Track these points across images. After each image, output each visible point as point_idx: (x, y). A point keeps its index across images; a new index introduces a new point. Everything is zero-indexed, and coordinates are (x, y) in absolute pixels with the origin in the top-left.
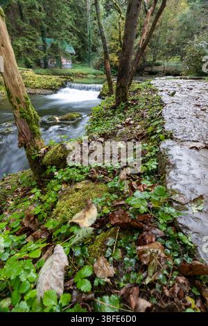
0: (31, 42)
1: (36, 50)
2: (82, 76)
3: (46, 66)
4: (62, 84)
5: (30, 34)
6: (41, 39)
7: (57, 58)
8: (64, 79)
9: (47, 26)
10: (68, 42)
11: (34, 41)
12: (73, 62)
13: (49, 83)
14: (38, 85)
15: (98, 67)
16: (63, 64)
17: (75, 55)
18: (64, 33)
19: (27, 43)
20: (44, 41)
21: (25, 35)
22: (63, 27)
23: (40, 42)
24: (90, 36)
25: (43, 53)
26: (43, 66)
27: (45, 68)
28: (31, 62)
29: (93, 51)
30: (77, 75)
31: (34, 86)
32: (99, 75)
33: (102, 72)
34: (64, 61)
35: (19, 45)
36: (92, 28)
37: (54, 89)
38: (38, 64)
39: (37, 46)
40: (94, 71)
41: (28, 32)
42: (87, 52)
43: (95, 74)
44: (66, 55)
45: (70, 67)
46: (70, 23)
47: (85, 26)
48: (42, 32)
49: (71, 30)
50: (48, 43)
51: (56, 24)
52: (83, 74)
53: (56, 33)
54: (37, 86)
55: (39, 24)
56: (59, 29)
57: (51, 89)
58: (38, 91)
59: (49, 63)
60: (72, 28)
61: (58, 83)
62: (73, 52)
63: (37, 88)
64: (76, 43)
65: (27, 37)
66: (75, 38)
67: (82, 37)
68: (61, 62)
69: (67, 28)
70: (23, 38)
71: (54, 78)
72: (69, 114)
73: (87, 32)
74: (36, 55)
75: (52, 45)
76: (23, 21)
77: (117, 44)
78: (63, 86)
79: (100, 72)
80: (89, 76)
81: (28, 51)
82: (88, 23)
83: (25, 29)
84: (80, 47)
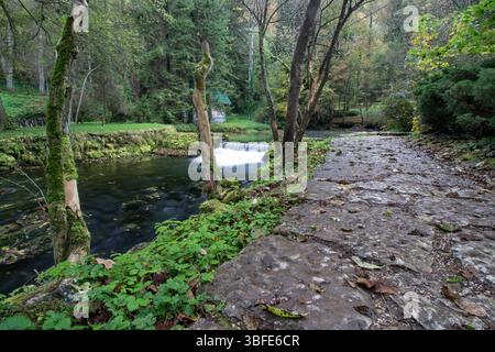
0: (175, 94)
1: (180, 102)
2: (240, 131)
3: (190, 121)
5: (175, 85)
6: (188, 89)
11: (179, 92)
12: (227, 114)
14: (182, 144)
15: (262, 120)
16: (214, 117)
17: (231, 106)
18: (218, 82)
19: (170, 95)
21: (169, 87)
22: (218, 75)
24: (252, 83)
25: (188, 105)
26: (185, 120)
27: (188, 123)
28: (171, 116)
29: (255, 100)
30: (232, 131)
31: (177, 146)
32: (263, 129)
33: (267, 126)
34: (215, 114)
35: (160, 97)
36: (256, 74)
38: (180, 117)
39: (181, 98)
40: (255, 124)
41: (173, 83)
42: (247, 101)
43: (257, 129)
44: (218, 107)
45: (223, 120)
46: (226, 71)
47: (246, 73)
48: (191, 82)
49: (227, 77)
52: (240, 129)
54: (180, 146)
59: (195, 116)
60: (228, 75)
62: (229, 102)
63: (180, 148)
64: (232, 92)
65: (171, 89)
66: (232, 86)
67: (241, 86)
68: (211, 115)
69: (223, 77)
70: (165, 89)
73: (247, 79)
74: (180, 107)
76: (169, 72)
79: (265, 126)
80: (249, 131)
81: (170, 104)
82: (250, 69)
83: (170, 80)
84: (237, 96)
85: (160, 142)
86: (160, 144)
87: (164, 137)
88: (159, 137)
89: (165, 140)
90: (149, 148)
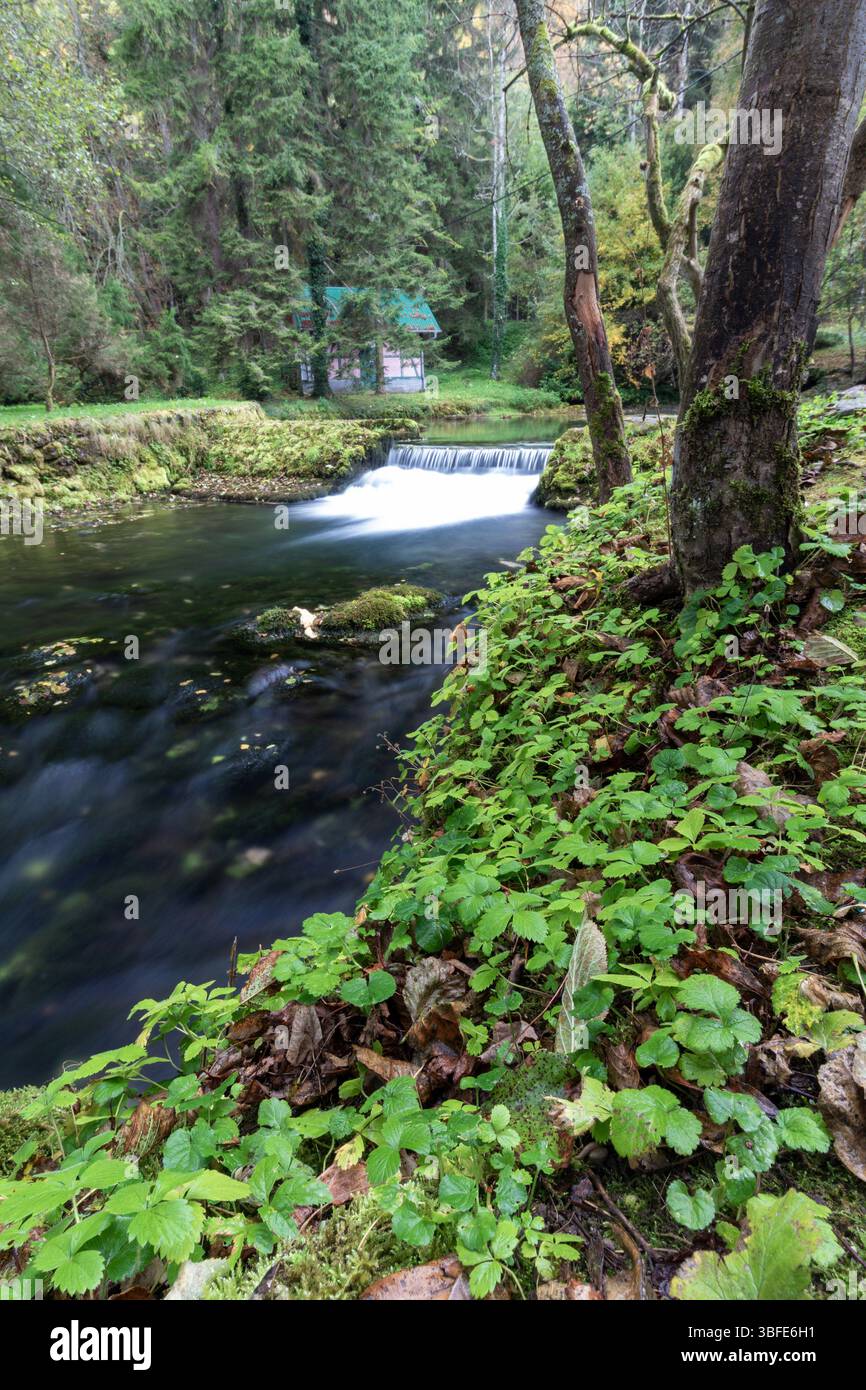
0: (267, 305)
1: (284, 332)
2: (464, 415)
3: (320, 389)
4: (369, 452)
5: (266, 278)
6: (305, 290)
7: (364, 353)
8: (379, 432)
9: (331, 241)
10: (412, 290)
11: (279, 298)
12: (429, 367)
13: (314, 452)
14: (267, 460)
15: (534, 377)
16: (388, 374)
17: (440, 337)
18: (394, 260)
19: (253, 310)
20: (317, 298)
21: (247, 283)
22: (394, 235)
23: (303, 302)
24: (500, 258)
25: (309, 340)
26: (308, 390)
27: (315, 396)
28: (263, 377)
29: (513, 315)
30: (440, 416)
31: (252, 465)
32: (538, 406)
33: (553, 396)
34: (393, 365)
35: (225, 319)
36: (514, 230)
37: (333, 476)
38: (290, 382)
39: (288, 319)
40: (511, 393)
41: (260, 272)
42: (488, 321)
43: (518, 406)
44: (400, 340)
45: (417, 384)
46: (424, 222)
47: (484, 226)
48: (314, 263)
49: (427, 245)
50: (331, 302)
51: (365, 231)
52: (467, 410)
53: (365, 263)
54: (262, 466)
55: (305, 238)
56: (377, 246)
57: (320, 475)
58: (263, 486)
59: (333, 375)
60: (428, 236)
61: (349, 451)
62: (432, 325)
63: (262, 474)
64: (440, 289)
65: (254, 290)
66: (442, 273)
67: (467, 267)
68: (380, 371)
69: (411, 241)
70: (238, 293)
71: (335, 428)
72: (373, 596)
73: (489, 247)
74: (286, 349)
75: (349, 310)
76: (246, 234)
77: (620, 278)
78: (373, 459)
79: (543, 395)
80: (494, 415)
81: (256, 338)
82: (497, 211)
83: (249, 260)
84: (457, 303)
85: (202, 454)
86: (201, 464)
87: (214, 438)
88: (196, 437)
89: (217, 449)
90: (162, 478)
